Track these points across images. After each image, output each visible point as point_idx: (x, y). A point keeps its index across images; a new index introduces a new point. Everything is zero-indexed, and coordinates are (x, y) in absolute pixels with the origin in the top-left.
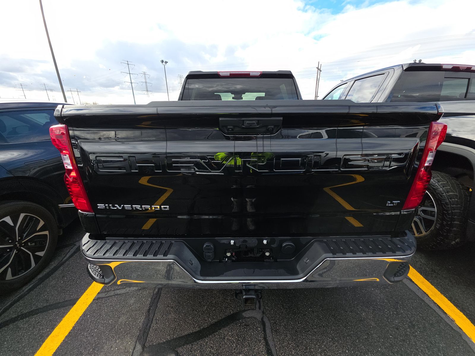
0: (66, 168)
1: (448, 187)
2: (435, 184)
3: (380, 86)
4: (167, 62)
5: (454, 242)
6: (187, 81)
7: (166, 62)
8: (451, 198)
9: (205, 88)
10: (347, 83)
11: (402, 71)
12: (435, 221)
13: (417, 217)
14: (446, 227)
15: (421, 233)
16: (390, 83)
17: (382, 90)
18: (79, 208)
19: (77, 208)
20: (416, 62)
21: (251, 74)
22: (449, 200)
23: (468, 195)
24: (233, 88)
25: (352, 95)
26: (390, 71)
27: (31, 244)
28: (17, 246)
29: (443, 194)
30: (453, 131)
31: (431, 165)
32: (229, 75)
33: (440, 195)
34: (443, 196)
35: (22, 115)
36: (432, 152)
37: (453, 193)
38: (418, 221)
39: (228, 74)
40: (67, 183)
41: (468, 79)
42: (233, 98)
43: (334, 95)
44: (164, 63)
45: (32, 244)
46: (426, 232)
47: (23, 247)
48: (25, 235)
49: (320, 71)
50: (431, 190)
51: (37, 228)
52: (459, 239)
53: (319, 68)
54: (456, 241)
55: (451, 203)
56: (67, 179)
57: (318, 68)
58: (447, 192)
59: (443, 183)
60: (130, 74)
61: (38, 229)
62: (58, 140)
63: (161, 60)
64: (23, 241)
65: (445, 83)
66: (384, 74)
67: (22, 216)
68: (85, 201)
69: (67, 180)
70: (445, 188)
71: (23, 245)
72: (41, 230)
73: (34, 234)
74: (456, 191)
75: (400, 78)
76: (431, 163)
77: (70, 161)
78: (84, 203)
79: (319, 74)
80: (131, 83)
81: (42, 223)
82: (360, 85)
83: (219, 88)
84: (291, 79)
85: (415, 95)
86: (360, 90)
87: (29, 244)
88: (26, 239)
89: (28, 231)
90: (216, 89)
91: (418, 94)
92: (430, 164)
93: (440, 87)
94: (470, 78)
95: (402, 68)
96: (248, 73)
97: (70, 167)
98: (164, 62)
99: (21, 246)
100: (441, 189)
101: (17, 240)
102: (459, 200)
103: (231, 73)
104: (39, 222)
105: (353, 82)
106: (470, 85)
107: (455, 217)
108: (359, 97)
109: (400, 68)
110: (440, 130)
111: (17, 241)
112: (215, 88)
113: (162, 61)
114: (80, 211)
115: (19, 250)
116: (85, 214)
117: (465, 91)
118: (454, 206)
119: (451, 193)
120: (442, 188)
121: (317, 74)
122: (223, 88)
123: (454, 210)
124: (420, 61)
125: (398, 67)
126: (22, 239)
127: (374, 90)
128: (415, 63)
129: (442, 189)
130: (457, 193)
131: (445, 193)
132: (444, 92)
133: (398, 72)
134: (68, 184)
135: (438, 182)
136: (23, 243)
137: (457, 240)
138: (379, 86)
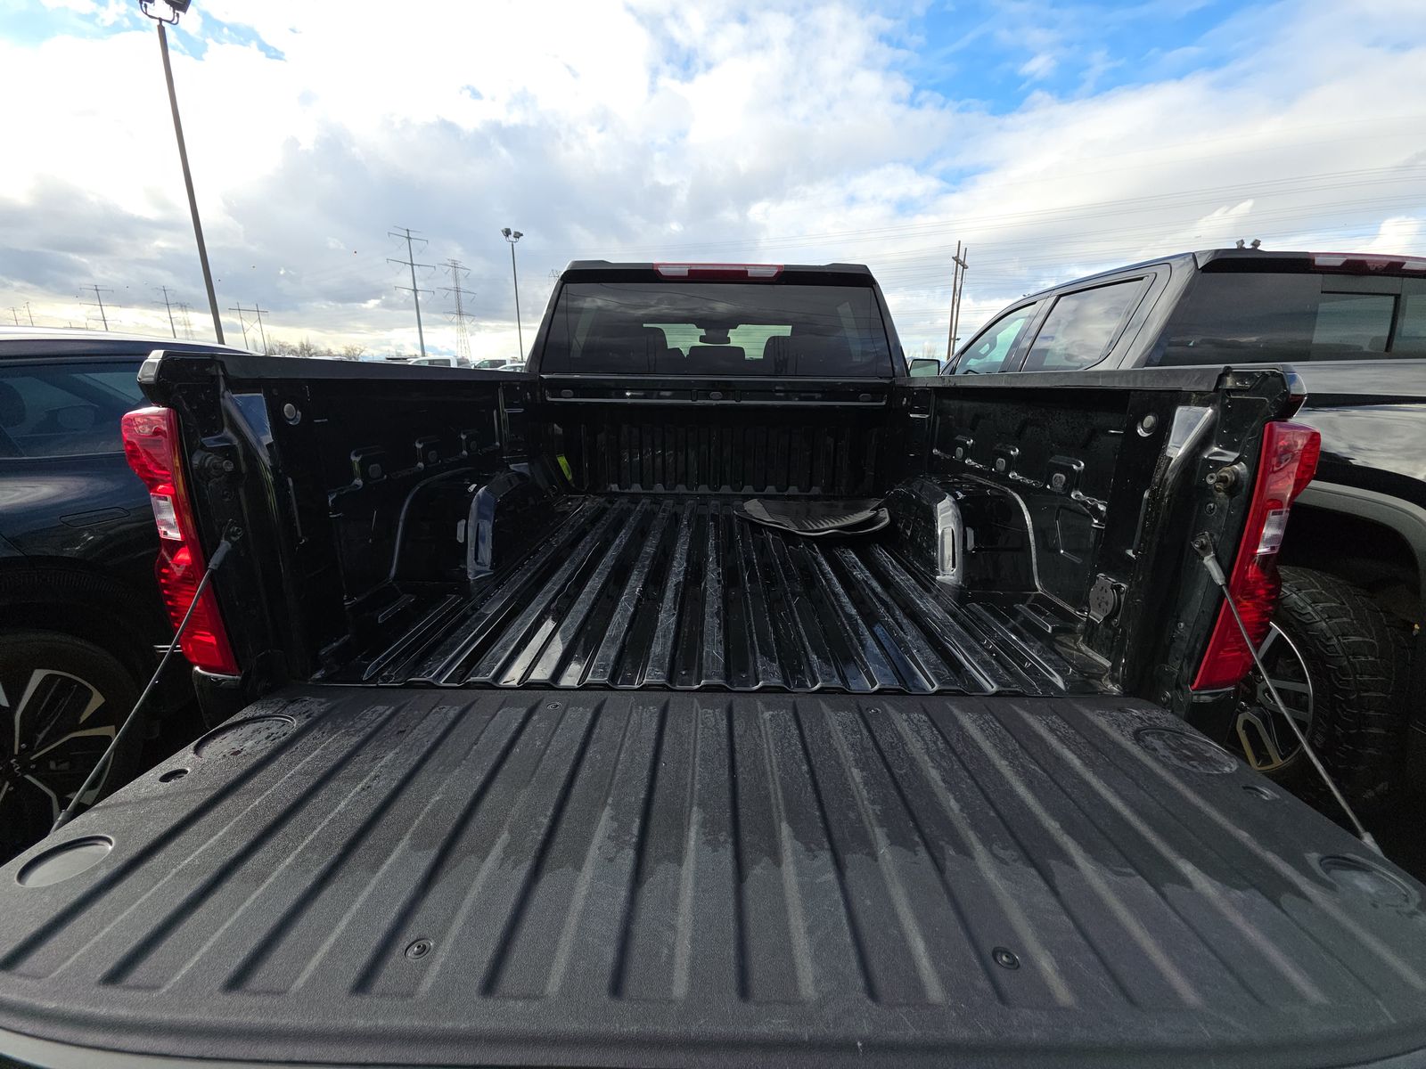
0: (162, 536)
1: (1345, 619)
2: (1302, 608)
3: (1131, 315)
4: (522, 235)
5: (1370, 794)
6: (564, 288)
7: (518, 235)
8: (1354, 655)
9: (623, 309)
10: (1034, 303)
11: (1193, 271)
12: (1310, 724)
13: (1255, 709)
14: (1345, 746)
15: (1268, 760)
16: (1160, 305)
17: (1137, 325)
18: (196, 661)
19: (191, 660)
20: (1244, 245)
21: (751, 273)
22: (1349, 660)
23: (1406, 645)
24: (703, 310)
25: (1053, 338)
26: (1159, 270)
27: (57, 765)
28: (13, 769)
29: (1329, 639)
30: (1352, 448)
31: (1275, 552)
32: (687, 274)
33: (1320, 641)
34: (1328, 646)
35: (80, 377)
36: (1281, 513)
37: (1360, 639)
38: (1257, 721)
39: (685, 272)
40: (163, 581)
41: (1393, 298)
42: (702, 339)
43: (998, 337)
44: (511, 237)
45: (59, 767)
46: (1283, 758)
47: (32, 773)
48: (41, 736)
49: (964, 267)
50: (1292, 625)
51: (80, 715)
52: (1386, 783)
53: (961, 258)
54: (1378, 789)
55: (1355, 668)
56: (164, 571)
57: (956, 259)
58: (1343, 635)
59: (1328, 605)
60: (412, 265)
61: (83, 718)
62: (145, 451)
63: (503, 228)
64: (34, 754)
65: (1323, 307)
66: (1142, 279)
67: (38, 676)
68: (213, 640)
69: (164, 573)
70: (1335, 620)
71: (33, 766)
72: (91, 723)
73: (71, 732)
74: (1370, 633)
75: (1188, 292)
76: (1277, 545)
77: (174, 516)
78: (212, 644)
79: (959, 276)
80: (415, 291)
81: (97, 700)
82: (1076, 310)
83: (664, 309)
84: (867, 290)
85: (1244, 340)
86: (1075, 321)
87: (52, 765)
88: (43, 749)
89: (53, 723)
90: (654, 312)
91: (1254, 339)
92: (1273, 548)
93: (1309, 317)
94: (1398, 293)
95: (1193, 264)
96: (743, 269)
97: (175, 535)
98: (512, 233)
99: (25, 769)
100: (1324, 624)
101: (16, 752)
102: (1378, 660)
103: (694, 268)
104: (88, 697)
105: (1052, 300)
106: (1400, 314)
107: (1371, 713)
108: (1074, 342)
109: (1188, 263)
110: (1300, 447)
111: (13, 756)
112: (652, 309)
113: (507, 233)
114: (197, 668)
115: (19, 783)
116: (216, 679)
117: (1387, 334)
118: (1366, 678)
119: (1353, 638)
120: (1325, 620)
121: (954, 276)
122: (676, 309)
123: (1366, 691)
124: (1256, 243)
125: (1183, 261)
126: (30, 750)
127: (1114, 325)
128: (1241, 249)
129: (1326, 623)
130: (1372, 638)
131: (1337, 637)
132: (1322, 335)
133: (1181, 276)
134: (166, 586)
135: (1314, 602)
136: (33, 762)
137: (1382, 787)
138: (1129, 313)
